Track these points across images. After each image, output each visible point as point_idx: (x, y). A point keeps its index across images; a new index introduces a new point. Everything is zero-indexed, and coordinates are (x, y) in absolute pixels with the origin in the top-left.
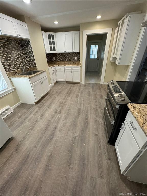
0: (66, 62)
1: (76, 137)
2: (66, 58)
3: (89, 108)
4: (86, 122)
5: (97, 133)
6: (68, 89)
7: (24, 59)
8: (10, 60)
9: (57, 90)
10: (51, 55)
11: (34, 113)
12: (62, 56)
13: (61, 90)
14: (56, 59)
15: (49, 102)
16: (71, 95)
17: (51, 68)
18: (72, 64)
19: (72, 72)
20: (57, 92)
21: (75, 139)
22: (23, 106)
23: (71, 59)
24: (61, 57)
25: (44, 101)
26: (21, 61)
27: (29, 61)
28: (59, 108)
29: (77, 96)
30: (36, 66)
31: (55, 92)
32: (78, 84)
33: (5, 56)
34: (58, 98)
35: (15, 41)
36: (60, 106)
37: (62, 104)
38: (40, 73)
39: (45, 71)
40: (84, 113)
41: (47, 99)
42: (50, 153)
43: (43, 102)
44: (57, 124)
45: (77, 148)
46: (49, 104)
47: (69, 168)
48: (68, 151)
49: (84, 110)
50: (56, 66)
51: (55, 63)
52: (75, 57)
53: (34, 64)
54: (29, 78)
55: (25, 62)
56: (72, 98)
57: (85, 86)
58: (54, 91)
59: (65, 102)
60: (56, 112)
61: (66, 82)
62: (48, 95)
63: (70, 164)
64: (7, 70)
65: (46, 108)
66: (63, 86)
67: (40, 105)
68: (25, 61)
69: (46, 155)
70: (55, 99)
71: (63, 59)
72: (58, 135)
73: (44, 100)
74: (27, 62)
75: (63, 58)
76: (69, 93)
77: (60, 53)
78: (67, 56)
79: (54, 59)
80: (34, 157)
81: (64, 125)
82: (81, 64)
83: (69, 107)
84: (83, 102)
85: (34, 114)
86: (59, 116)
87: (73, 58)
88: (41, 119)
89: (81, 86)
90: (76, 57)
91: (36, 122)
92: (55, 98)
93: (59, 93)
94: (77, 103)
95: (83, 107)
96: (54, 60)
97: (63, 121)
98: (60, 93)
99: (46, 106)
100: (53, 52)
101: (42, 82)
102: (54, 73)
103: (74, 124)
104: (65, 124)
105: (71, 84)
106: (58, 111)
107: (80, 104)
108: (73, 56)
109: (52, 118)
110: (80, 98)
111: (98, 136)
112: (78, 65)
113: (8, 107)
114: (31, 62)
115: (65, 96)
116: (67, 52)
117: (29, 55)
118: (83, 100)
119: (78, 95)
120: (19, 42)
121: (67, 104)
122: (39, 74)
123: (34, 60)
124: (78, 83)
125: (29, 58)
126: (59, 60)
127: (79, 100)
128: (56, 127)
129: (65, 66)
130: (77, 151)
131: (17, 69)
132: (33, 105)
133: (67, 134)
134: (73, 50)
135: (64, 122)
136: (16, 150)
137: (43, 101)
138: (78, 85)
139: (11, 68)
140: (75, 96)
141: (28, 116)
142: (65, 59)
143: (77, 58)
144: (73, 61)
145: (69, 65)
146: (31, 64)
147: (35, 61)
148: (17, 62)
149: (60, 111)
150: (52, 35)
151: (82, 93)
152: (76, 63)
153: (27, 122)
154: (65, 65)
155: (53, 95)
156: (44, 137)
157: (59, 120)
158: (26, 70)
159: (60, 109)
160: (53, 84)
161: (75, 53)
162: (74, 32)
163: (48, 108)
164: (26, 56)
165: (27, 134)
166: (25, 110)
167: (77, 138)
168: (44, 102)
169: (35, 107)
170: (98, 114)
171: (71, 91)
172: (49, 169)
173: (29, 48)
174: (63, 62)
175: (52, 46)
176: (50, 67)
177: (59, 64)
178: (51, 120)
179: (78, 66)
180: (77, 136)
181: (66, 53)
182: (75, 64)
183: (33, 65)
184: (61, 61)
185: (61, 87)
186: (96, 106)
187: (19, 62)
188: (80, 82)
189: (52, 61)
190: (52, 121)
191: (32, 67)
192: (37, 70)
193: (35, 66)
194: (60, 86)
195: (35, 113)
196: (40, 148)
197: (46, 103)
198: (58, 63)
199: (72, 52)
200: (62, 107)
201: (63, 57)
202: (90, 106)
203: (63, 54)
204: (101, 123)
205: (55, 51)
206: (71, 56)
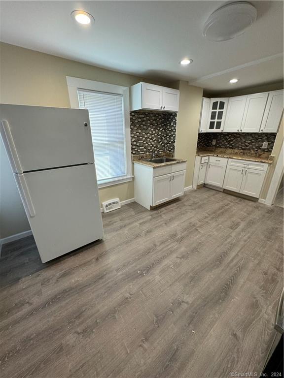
0: (236, 151)
1: (183, 302)
2: (240, 143)
3: (251, 265)
4: (225, 290)
5: (239, 334)
6: (221, 203)
7: (160, 140)
8: (141, 140)
9: (195, 200)
10: (210, 135)
11: (141, 221)
12: (233, 139)
13: (205, 202)
14: (218, 143)
15: (172, 215)
16: (221, 219)
17: (200, 157)
18: (251, 156)
19: (245, 172)
20: (195, 203)
21: (180, 304)
22: (134, 205)
23: (251, 146)
24: (229, 140)
25: (166, 210)
26: (155, 142)
27: (167, 144)
28: (183, 232)
29: (234, 226)
30: (174, 152)
31: (191, 202)
32: (252, 201)
33: (138, 134)
34: (190, 214)
35: (157, 115)
36: (185, 229)
37: (192, 228)
38: (175, 164)
39: (185, 162)
40: (231, 269)
41: (171, 209)
42: (127, 295)
43: (162, 211)
44: (164, 257)
45: (172, 324)
46: (169, 218)
47: (141, 346)
48: (156, 315)
49: (235, 262)
50: (212, 156)
51: (214, 150)
52: (264, 143)
53: (172, 147)
54: (154, 168)
55: (160, 144)
56: (219, 224)
57: (271, 211)
58: (190, 200)
59: (200, 227)
60: (173, 236)
61: (222, 190)
62: (177, 203)
63: (147, 340)
64: (134, 152)
65: (162, 223)
66: (214, 195)
67: (156, 213)
68: (161, 142)
69: (122, 293)
70: (184, 214)
71: (233, 145)
72: (156, 276)
73: (165, 208)
74: (163, 145)
76: (218, 213)
77: (228, 134)
78: (244, 140)
79: (214, 143)
80: (108, 283)
81: (174, 266)
82: (272, 158)
83: (203, 239)
84: (242, 243)
85: (140, 224)
86: (175, 245)
87: (257, 145)
88: (146, 235)
89: (257, 208)
90: (267, 143)
91: (137, 236)
92: (187, 212)
93: (198, 206)
94: (226, 240)
95: (237, 255)
97: (177, 257)
98: (200, 207)
99: (163, 219)
100: (215, 130)
101: (172, 178)
102: (204, 168)
103: (194, 278)
104: (177, 265)
105: (233, 197)
106: (179, 236)
107: (233, 246)
108: (260, 140)
109: (163, 242)
110: (239, 234)
111: (238, 341)
112: (263, 161)
113: (117, 199)
114: (168, 145)
115: (207, 215)
116: (243, 131)
117: (170, 134)
118: (245, 241)
119: (238, 224)
120: (162, 116)
121: (202, 232)
122: (171, 164)
123: (174, 142)
124: (254, 200)
125: (168, 139)
126: (222, 145)
127: (233, 235)
128: (159, 261)
129: (230, 158)
130: (171, 330)
131: (146, 152)
132: (146, 210)
133: (171, 285)
134: (261, 129)
135: (178, 261)
136: (97, 259)
137: (163, 209)
138: (251, 203)
139: (139, 150)
140: (229, 223)
141: (133, 222)
142: (238, 145)
143: (268, 145)
144: (256, 149)
145: (241, 158)
146: (167, 148)
147: (175, 144)
148: (149, 143)
149: (182, 238)
150: (220, 102)
151: (251, 223)
152: (262, 156)
153: (126, 231)
154: (231, 156)
155: (185, 205)
156: (134, 264)
157: (171, 252)
158: (157, 156)
159: (183, 234)
160: (195, 188)
161: (266, 134)
162: (273, 93)
163: (165, 224)
164: (165, 135)
165: (118, 246)
166: (133, 213)
167: (185, 306)
168: (164, 212)
169: (149, 213)
170: (272, 294)
171: (226, 211)
172: (114, 316)
173: (172, 124)
174: (229, 151)
175: (216, 120)
176: (198, 155)
177: (221, 153)
178: (158, 244)
180: (187, 303)
181: (244, 133)
182: (259, 156)
183: (170, 149)
184: (226, 147)
185: (207, 197)
186: (278, 270)
187: (153, 143)
188: (258, 199)
190: (159, 248)
191: (168, 152)
192: (174, 158)
193: (172, 151)
194: (207, 194)
195: (142, 223)
196: (121, 277)
197: (165, 214)
198: (219, 150)
199: (257, 131)
200: (190, 233)
201: (234, 141)
202: (256, 262)
203: (235, 135)
204: (268, 321)
205: (220, 128)
206: (253, 141)
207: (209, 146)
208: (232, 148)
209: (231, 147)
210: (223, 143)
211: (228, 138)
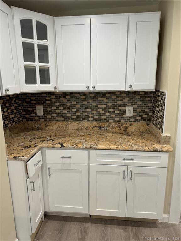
0: (86, 124)
2: (89, 110)
12: (74, 103)
14: (49, 113)
23: (107, 114)
24: (68, 104)
50: (48, 148)
51: (43, 126)
52: (127, 108)
71: (78, 114)
75: (74, 110)
78: (94, 104)
79: (40, 111)
82: (167, 140)
87: (117, 112)
90: (131, 108)
96: (38, 115)
108: (119, 102)
126: (58, 115)
129: (92, 148)
134: (128, 84)
142: (85, 114)
143: (135, 110)
144: (117, 119)
145: (114, 147)
150: (37, 22)
162: (134, 17)
174: (73, 126)
175: (37, 64)
179: (156, 151)
184: (66, 119)
189: (28, 119)
198: (53, 126)
201: (78, 106)
205: (49, 83)
206: (110, 104)
207: (31, 119)
208: (78, 119)
209: (75, 117)
210: (58, 111)
211: (65, 101)
